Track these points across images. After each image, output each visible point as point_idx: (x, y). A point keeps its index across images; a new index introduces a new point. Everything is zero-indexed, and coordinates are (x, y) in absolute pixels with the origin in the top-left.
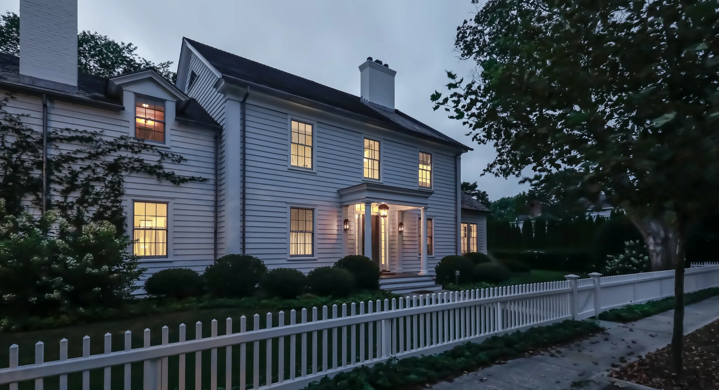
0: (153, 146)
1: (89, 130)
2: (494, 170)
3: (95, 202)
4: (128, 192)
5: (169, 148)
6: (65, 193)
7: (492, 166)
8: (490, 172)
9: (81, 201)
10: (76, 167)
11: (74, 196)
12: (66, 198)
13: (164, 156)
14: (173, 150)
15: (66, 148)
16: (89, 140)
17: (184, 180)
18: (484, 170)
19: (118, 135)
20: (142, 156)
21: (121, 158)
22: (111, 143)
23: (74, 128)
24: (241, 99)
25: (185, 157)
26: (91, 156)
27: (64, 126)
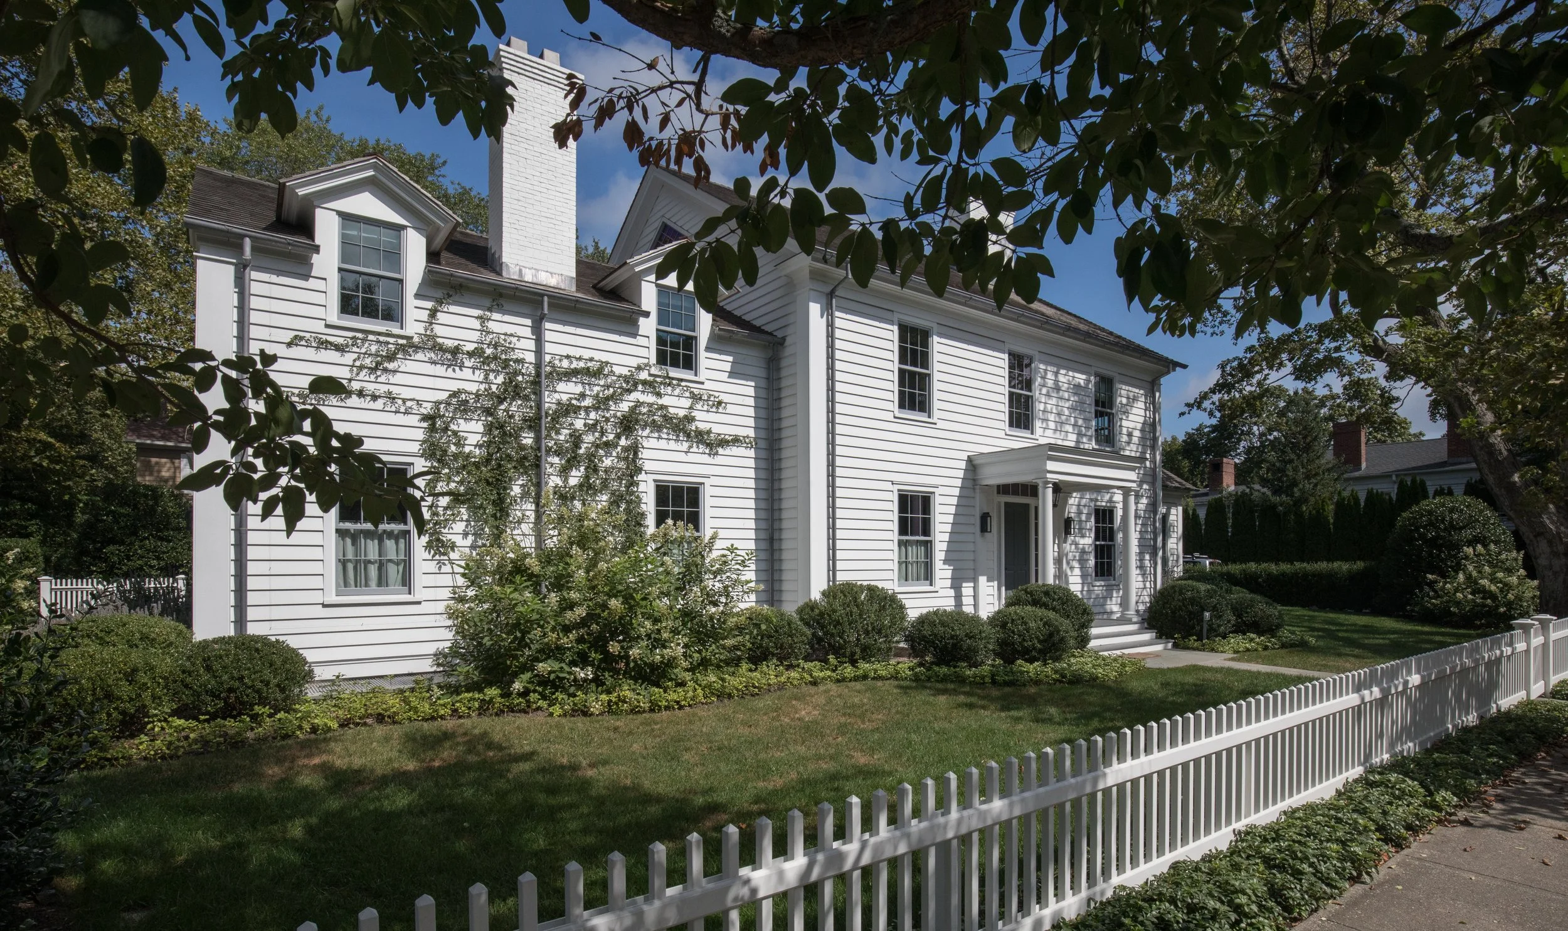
0: (682, 380)
1: (598, 356)
2: (1206, 404)
3: (605, 485)
4: (648, 466)
5: (703, 383)
6: (564, 471)
7: (1204, 397)
8: (1199, 407)
9: (586, 486)
10: (579, 424)
11: (575, 477)
12: (566, 480)
13: (696, 398)
14: (708, 385)
15: (567, 390)
16: (597, 373)
17: (723, 443)
18: (1188, 405)
19: (634, 362)
20: (665, 401)
21: (639, 404)
22: (626, 379)
23: (577, 352)
24: (829, 289)
25: (724, 398)
26: (601, 403)
27: (565, 351)
